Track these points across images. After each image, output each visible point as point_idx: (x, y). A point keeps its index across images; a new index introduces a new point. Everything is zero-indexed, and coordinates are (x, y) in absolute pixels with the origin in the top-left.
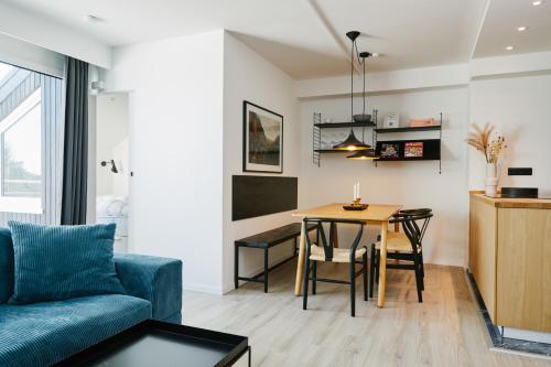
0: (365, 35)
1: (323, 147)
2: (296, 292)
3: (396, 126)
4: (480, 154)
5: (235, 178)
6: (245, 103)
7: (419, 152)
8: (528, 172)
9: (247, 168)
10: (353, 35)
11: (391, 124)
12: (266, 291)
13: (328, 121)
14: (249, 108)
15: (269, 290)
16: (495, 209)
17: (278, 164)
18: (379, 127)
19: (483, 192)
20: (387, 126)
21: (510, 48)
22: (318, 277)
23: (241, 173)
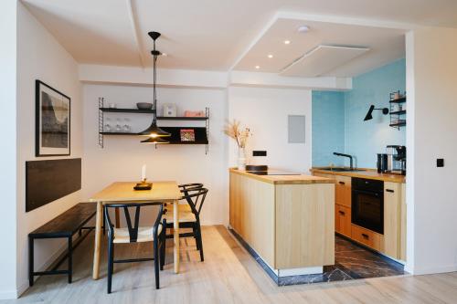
0: (164, 37)
1: (107, 130)
2: (95, 276)
3: (173, 115)
4: (234, 141)
5: (28, 164)
6: (38, 83)
7: (192, 138)
8: (263, 154)
9: (41, 153)
10: (155, 35)
11: (170, 113)
12: (70, 282)
13: (113, 106)
14: (42, 88)
15: (73, 279)
16: (273, 185)
17: (66, 147)
18: (158, 114)
19: (237, 169)
20: (167, 115)
21: (258, 67)
22: (116, 259)
23: (33, 158)
